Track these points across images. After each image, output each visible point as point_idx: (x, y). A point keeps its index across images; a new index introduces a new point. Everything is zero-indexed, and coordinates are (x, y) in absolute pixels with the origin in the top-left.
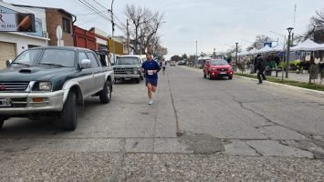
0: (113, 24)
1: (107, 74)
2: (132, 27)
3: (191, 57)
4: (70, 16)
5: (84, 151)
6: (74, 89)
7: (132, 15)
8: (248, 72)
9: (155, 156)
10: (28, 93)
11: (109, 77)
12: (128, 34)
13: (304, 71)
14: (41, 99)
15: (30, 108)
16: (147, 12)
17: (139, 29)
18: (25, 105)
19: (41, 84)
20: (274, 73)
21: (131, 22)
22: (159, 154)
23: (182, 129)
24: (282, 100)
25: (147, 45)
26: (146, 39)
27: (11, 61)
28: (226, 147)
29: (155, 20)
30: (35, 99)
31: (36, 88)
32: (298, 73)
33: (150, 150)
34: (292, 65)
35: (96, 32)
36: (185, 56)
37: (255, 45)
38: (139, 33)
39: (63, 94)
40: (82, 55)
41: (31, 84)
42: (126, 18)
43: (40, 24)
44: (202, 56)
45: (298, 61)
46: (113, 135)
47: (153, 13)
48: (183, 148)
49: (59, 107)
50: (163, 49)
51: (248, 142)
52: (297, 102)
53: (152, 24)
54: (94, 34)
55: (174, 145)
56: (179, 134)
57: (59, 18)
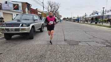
0: (44, 7)
1: (42, 23)
2: (50, 8)
3: (70, 18)
4: (29, 4)
5: (37, 44)
6: (33, 27)
7: (50, 4)
8: (89, 23)
9: (58, 45)
10: (20, 27)
11: (43, 24)
12: (48, 11)
13: (109, 22)
14: (24, 29)
15: (20, 32)
16: (55, 3)
17: (52, 9)
18: (19, 31)
19: (24, 25)
20: (98, 23)
21: (49, 7)
22: (59, 45)
23: (66, 39)
24: (99, 31)
25: (55, 14)
26: (54, 12)
27: (13, 18)
28: (79, 43)
29: (57, 6)
30: (22, 29)
31: (22, 26)
32: (107, 23)
33: (56, 44)
34: (105, 20)
35: (38, 10)
36: (68, 18)
37: (92, 14)
38: (52, 10)
39: (30, 28)
40: (35, 16)
41: (21, 25)
42: (48, 5)
43: (20, 7)
44: (74, 18)
45: (107, 19)
46: (45, 40)
47: (57, 3)
48: (66, 43)
49: (29, 31)
50: (60, 16)
51: (86, 42)
52: (104, 32)
53: (57, 7)
54: (37, 11)
55: (63, 43)
56: (65, 40)
57: (26, 5)
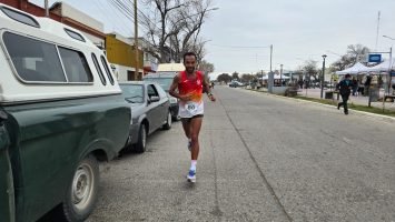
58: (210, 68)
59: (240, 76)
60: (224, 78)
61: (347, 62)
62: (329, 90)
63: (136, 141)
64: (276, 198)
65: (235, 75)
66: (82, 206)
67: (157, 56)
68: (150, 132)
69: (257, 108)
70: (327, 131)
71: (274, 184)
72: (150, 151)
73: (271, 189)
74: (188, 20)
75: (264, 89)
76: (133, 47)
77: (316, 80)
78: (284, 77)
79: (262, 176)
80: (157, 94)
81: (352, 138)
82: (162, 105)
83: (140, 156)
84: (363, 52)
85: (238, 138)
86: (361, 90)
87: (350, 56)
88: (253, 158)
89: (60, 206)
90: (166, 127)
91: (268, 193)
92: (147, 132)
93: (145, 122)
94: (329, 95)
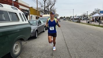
54: (18, 3)
58: (58, 15)
59: (66, 17)
60: (61, 18)
61: (94, 13)
62: (89, 21)
63: (34, 35)
64: (69, 51)
65: (64, 17)
66: (16, 53)
67: (43, 13)
68: (39, 33)
69: (69, 26)
70: (86, 32)
71: (69, 47)
72: (38, 38)
73: (68, 48)
74: (51, 3)
75: (72, 21)
76: (37, 10)
77: (86, 18)
78: (77, 17)
79: (66, 45)
80: (41, 23)
81: (92, 34)
82: (42, 26)
83: (35, 39)
84: (99, 10)
85: (62, 34)
86: (98, 21)
87: (95, 11)
88: (65, 40)
89: (10, 53)
90: (44, 32)
91: (67, 50)
92: (38, 33)
93: (37, 30)
94: (89, 22)
